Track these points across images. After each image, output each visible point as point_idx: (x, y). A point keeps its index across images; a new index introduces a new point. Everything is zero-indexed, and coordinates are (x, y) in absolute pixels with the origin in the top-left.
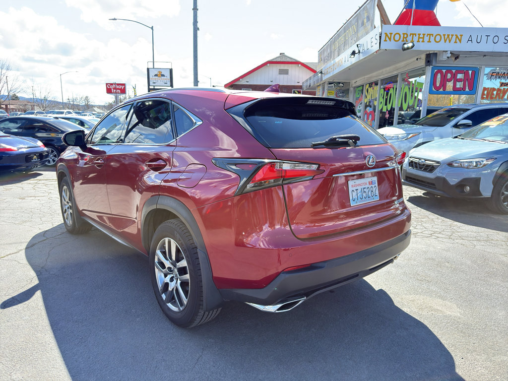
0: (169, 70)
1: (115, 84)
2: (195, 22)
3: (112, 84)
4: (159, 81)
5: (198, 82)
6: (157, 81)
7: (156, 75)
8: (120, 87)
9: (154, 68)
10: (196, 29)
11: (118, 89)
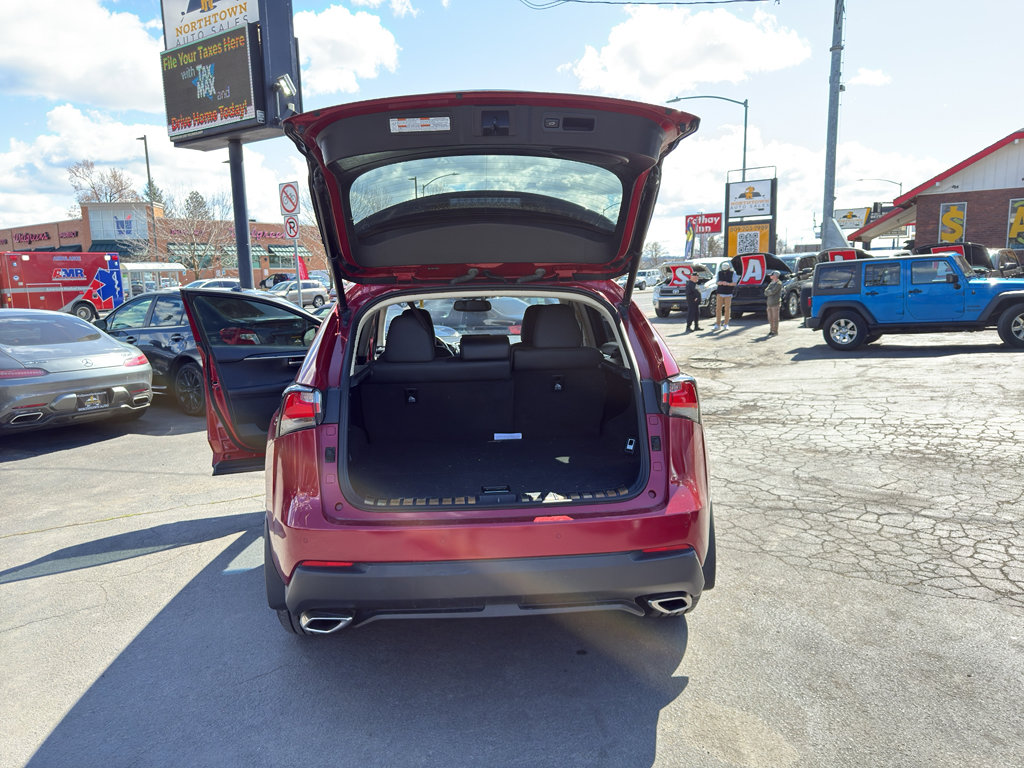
0: (770, 182)
1: (701, 215)
2: (836, 73)
3: (695, 217)
4: (748, 206)
5: (835, 198)
6: (744, 207)
7: (742, 196)
8: (711, 220)
9: (744, 181)
10: (836, 88)
11: (708, 224)
